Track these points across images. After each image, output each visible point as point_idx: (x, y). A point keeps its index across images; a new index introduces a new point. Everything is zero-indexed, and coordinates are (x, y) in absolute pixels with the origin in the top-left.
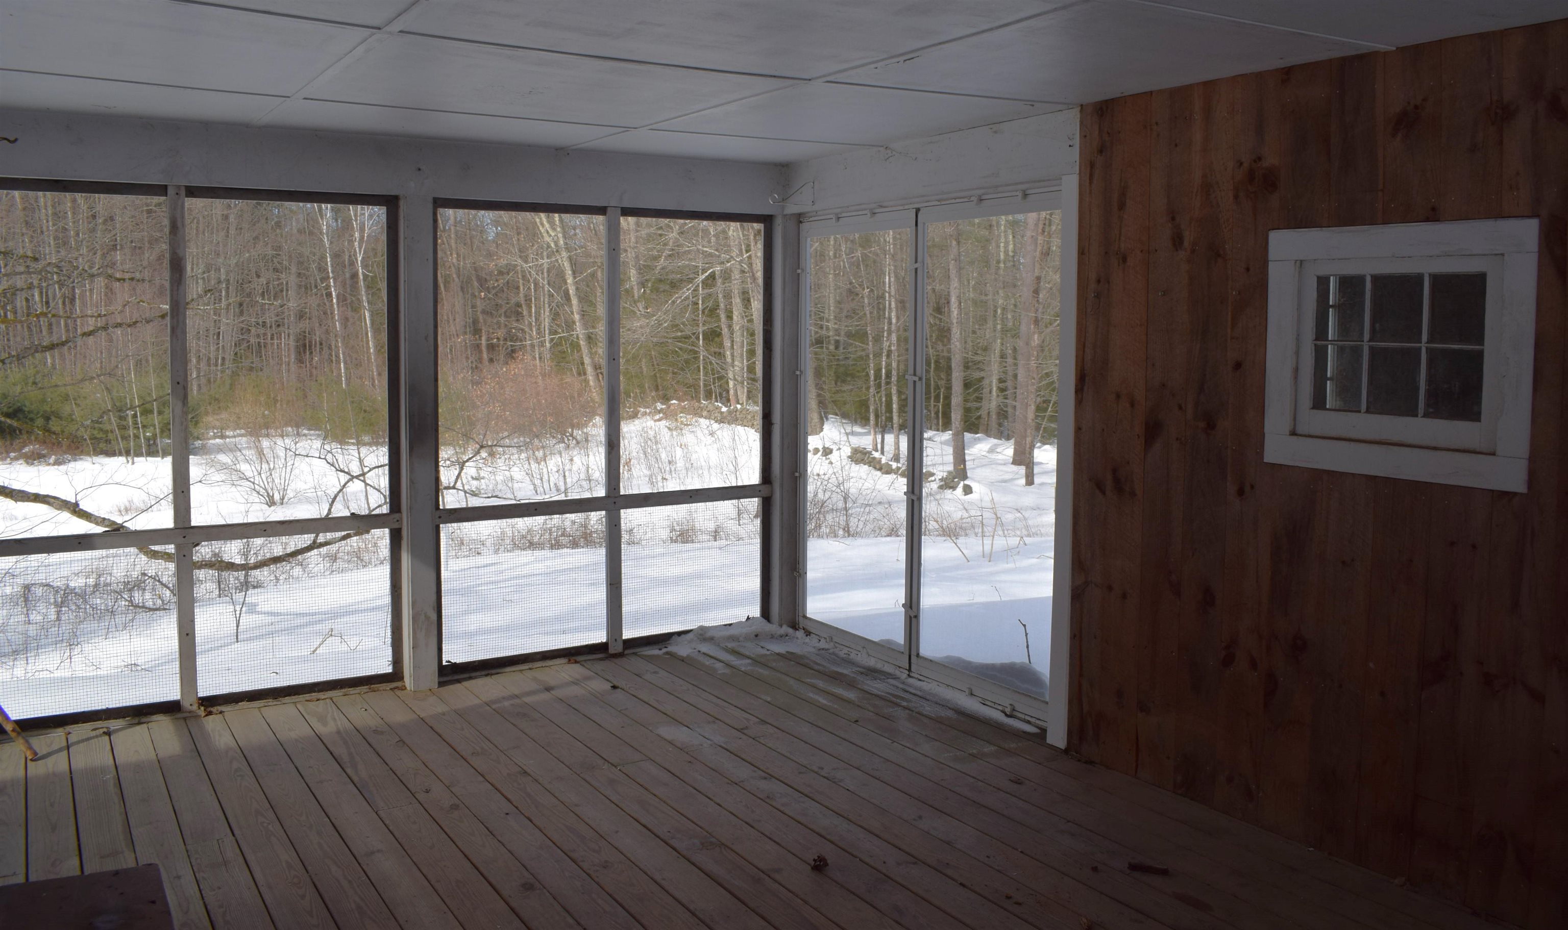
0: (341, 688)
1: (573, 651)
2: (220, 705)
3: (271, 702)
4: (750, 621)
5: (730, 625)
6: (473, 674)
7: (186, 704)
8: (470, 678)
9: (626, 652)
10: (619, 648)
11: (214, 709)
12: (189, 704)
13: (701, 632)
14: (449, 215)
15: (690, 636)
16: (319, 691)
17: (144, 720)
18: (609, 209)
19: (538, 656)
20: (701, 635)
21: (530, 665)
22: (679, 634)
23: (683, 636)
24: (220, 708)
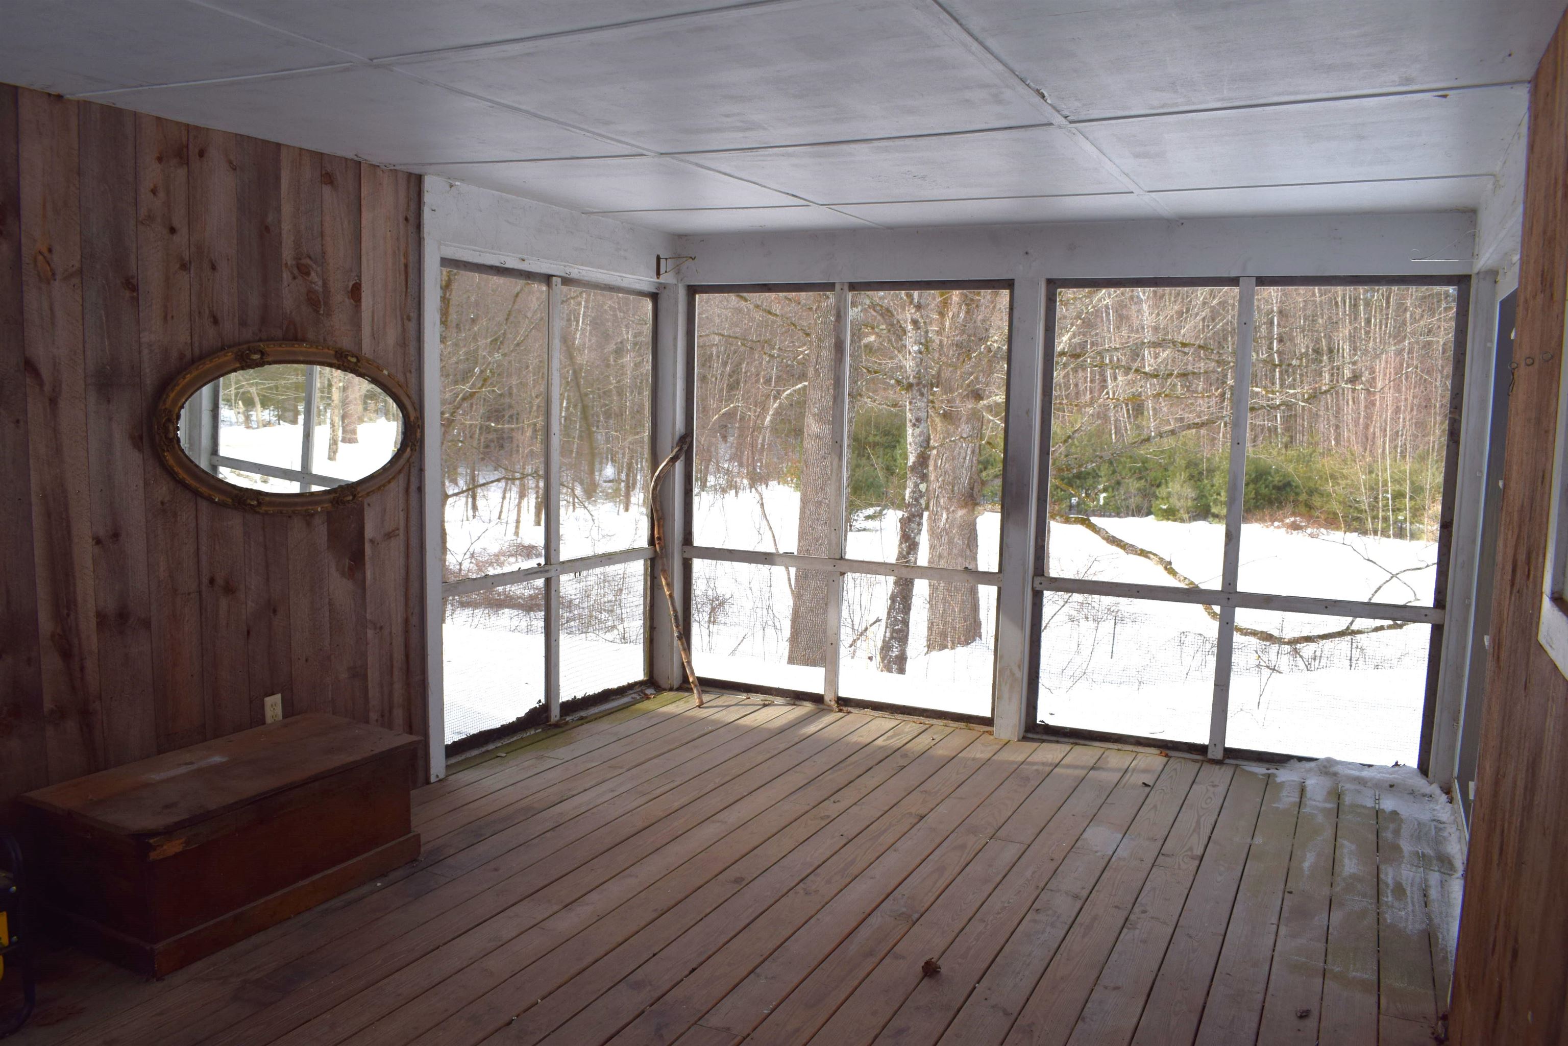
0: (945, 719)
1: (1169, 745)
2: (851, 706)
3: (886, 714)
4: (1396, 768)
5: (1370, 766)
6: (1060, 739)
7: (827, 699)
8: (1057, 742)
9: (1227, 761)
10: (1219, 755)
11: (845, 709)
12: (829, 698)
13: (1326, 763)
14: (1068, 294)
15: (1312, 764)
16: (927, 717)
17: (797, 703)
18: (1241, 279)
19: (1133, 740)
20: (1325, 767)
21: (1120, 746)
22: (1301, 759)
23: (1304, 762)
24: (850, 709)
